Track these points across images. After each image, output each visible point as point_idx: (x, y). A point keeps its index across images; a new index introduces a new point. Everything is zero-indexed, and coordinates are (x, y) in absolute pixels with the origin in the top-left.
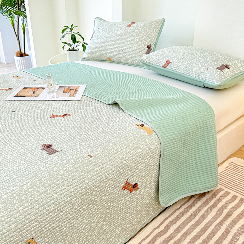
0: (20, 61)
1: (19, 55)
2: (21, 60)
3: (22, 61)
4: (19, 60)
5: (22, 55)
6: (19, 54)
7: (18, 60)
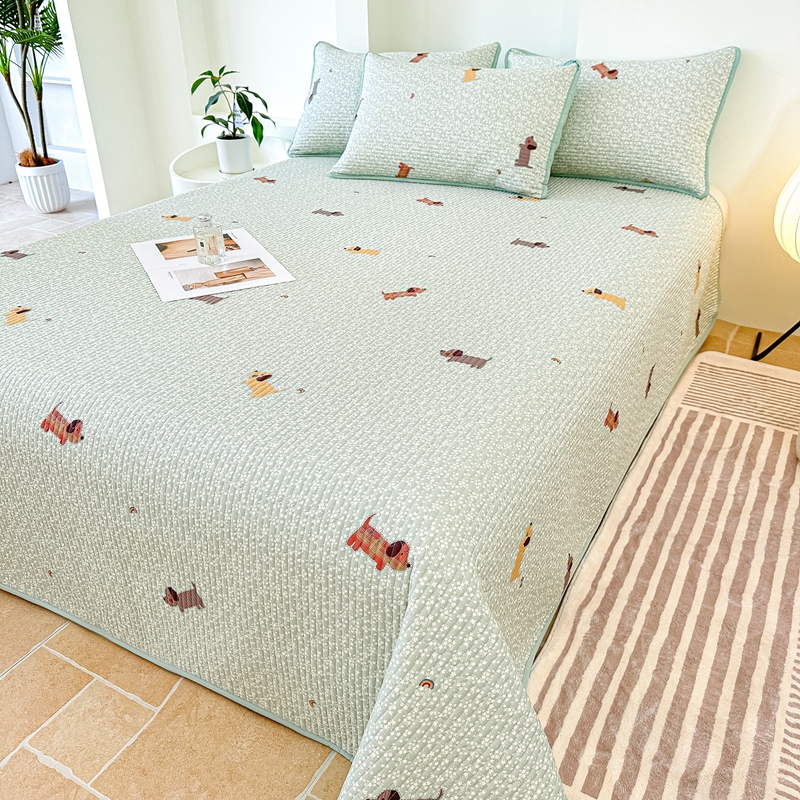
0: (39, 179)
1: (32, 163)
2: (41, 177)
3: (45, 178)
4: (35, 178)
5: (39, 162)
6: (30, 160)
7: (29, 177)
